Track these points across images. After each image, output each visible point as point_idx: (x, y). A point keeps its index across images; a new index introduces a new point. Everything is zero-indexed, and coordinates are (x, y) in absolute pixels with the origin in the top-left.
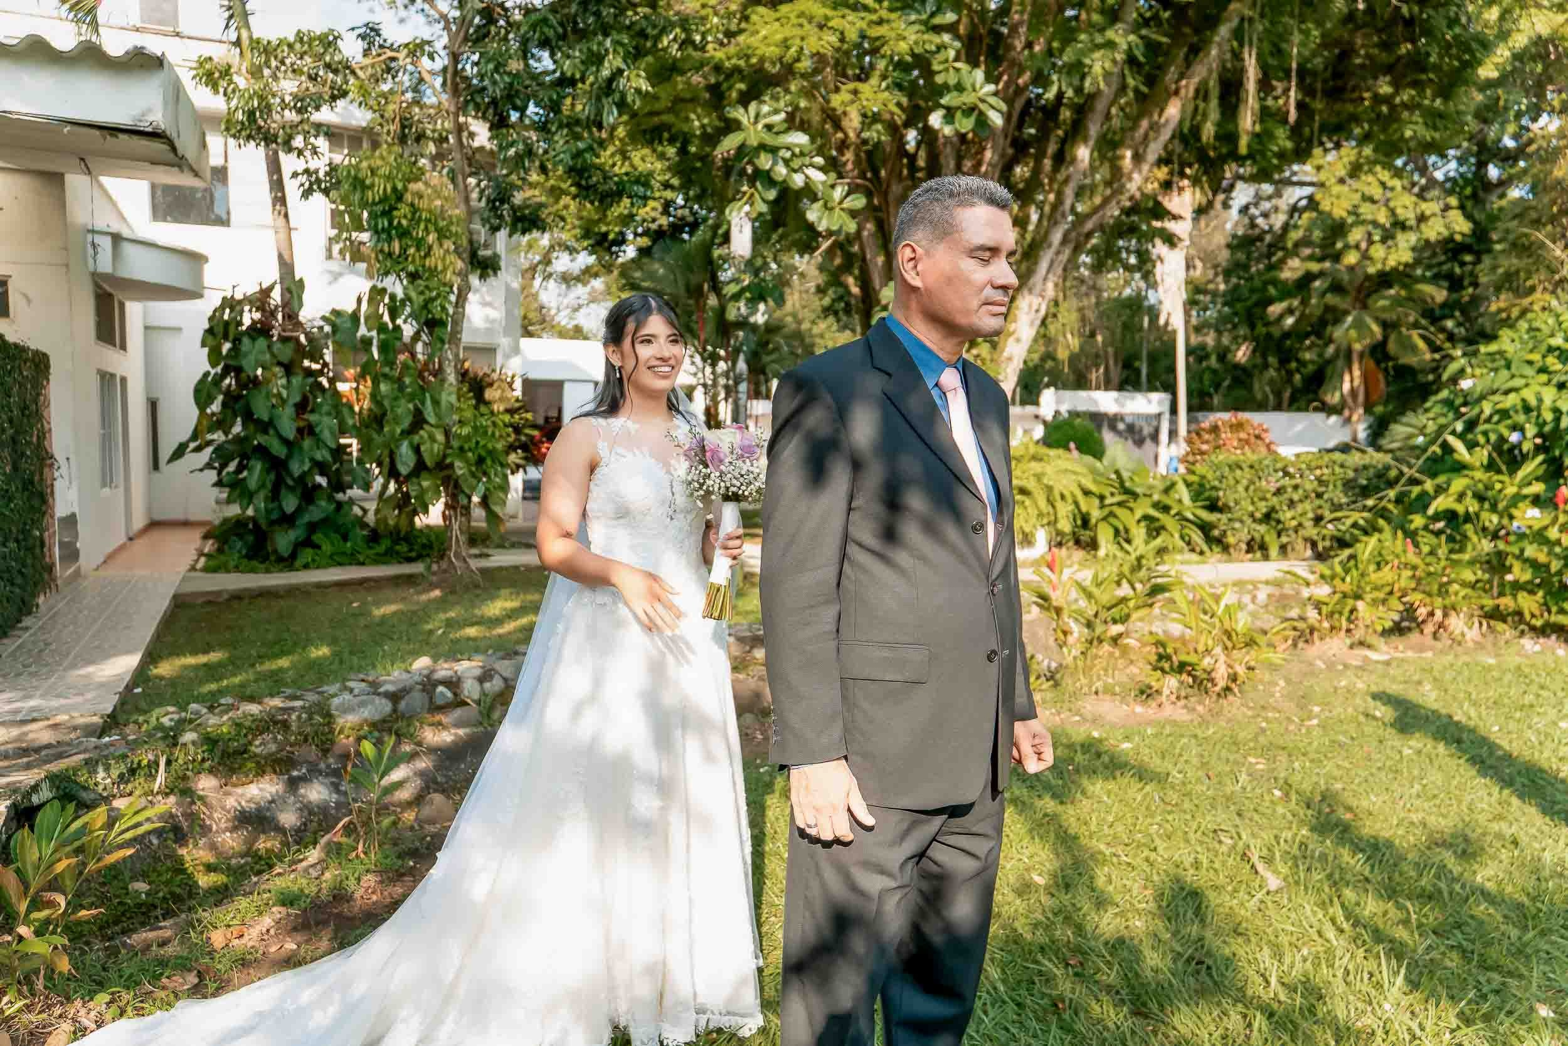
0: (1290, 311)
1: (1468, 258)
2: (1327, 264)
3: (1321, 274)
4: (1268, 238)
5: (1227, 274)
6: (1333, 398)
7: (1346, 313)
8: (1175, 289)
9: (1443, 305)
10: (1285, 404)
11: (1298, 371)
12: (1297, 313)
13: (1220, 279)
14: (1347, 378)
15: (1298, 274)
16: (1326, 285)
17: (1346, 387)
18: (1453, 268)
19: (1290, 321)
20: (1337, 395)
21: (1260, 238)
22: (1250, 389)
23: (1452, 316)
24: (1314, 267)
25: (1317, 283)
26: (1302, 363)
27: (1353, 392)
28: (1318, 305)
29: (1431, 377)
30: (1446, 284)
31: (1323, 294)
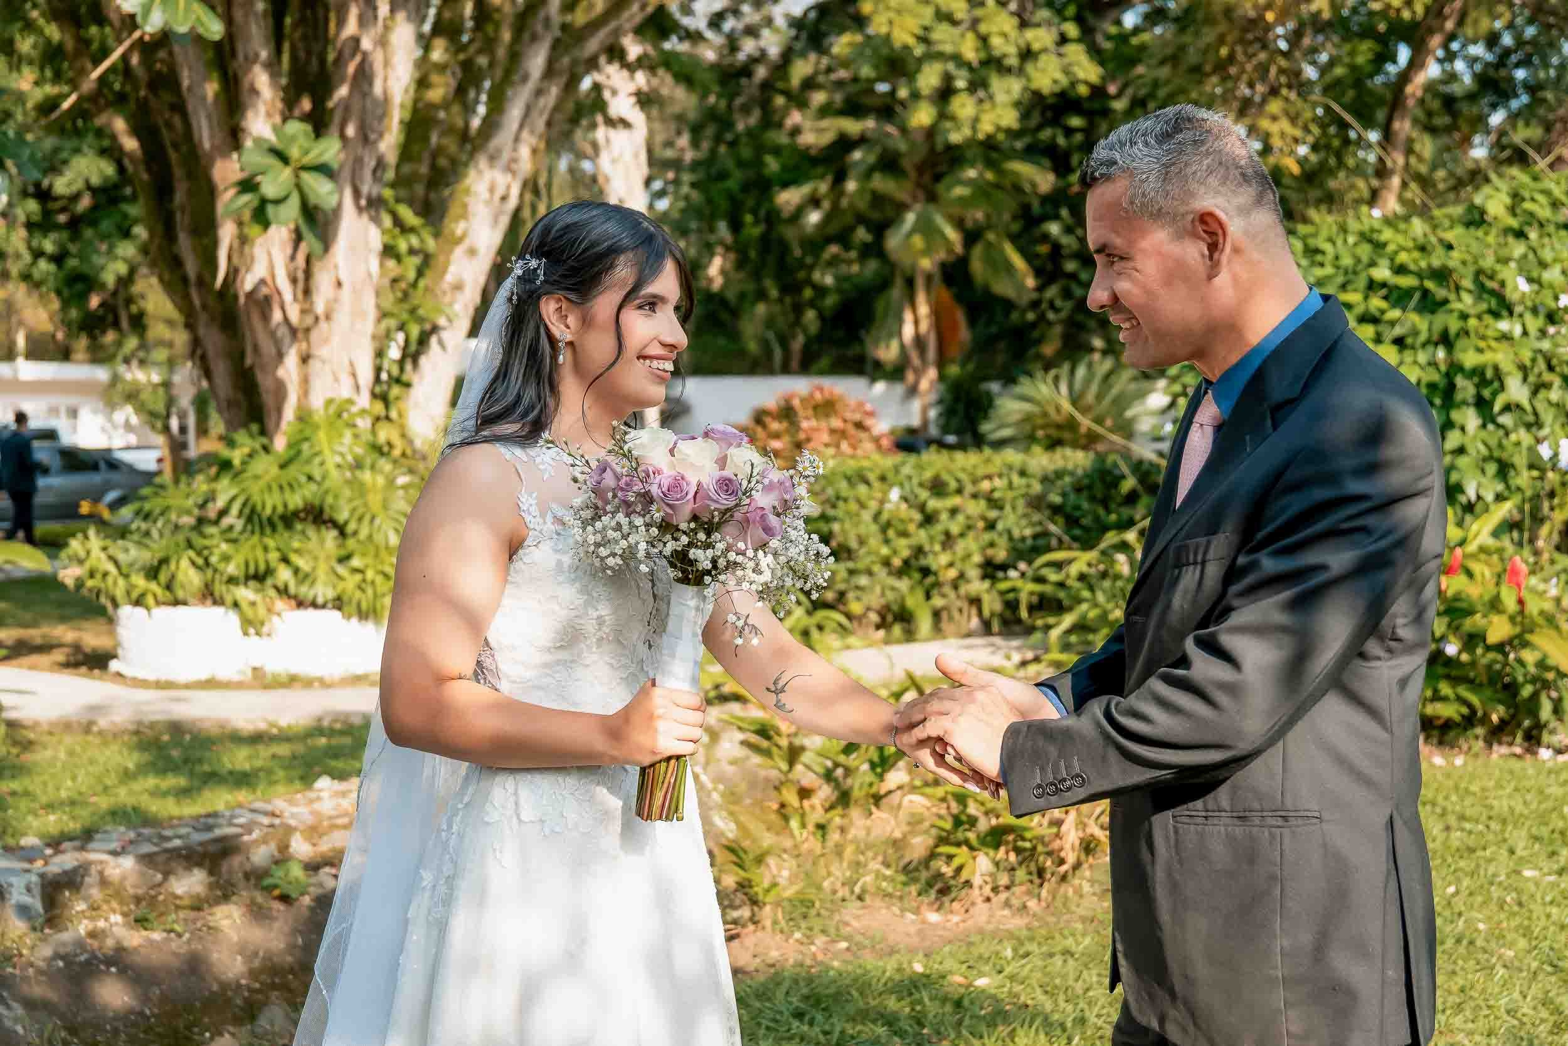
0: (814, 201)
1: (1076, 122)
2: (870, 123)
3: (862, 140)
4: (761, 72)
5: (696, 131)
6: (888, 353)
7: (902, 208)
8: (628, 156)
9: (1045, 199)
10: (795, 363)
11: (812, 304)
12: (826, 204)
13: (684, 141)
14: (908, 317)
15: (827, 138)
16: (872, 159)
17: (908, 331)
18: (1054, 138)
19: (814, 217)
20: (894, 346)
21: (746, 71)
22: (734, 336)
23: (1057, 217)
24: (852, 127)
25: (857, 155)
26: (821, 291)
27: (919, 341)
28: (861, 191)
29: (1031, 316)
30: (1047, 162)
31: (868, 174)
